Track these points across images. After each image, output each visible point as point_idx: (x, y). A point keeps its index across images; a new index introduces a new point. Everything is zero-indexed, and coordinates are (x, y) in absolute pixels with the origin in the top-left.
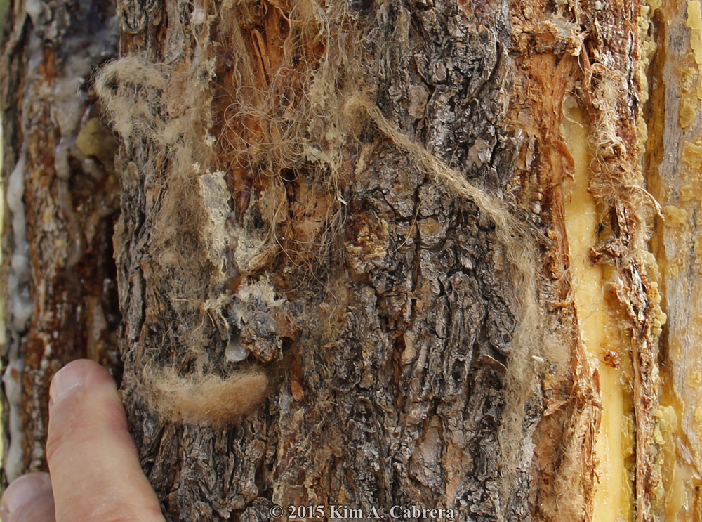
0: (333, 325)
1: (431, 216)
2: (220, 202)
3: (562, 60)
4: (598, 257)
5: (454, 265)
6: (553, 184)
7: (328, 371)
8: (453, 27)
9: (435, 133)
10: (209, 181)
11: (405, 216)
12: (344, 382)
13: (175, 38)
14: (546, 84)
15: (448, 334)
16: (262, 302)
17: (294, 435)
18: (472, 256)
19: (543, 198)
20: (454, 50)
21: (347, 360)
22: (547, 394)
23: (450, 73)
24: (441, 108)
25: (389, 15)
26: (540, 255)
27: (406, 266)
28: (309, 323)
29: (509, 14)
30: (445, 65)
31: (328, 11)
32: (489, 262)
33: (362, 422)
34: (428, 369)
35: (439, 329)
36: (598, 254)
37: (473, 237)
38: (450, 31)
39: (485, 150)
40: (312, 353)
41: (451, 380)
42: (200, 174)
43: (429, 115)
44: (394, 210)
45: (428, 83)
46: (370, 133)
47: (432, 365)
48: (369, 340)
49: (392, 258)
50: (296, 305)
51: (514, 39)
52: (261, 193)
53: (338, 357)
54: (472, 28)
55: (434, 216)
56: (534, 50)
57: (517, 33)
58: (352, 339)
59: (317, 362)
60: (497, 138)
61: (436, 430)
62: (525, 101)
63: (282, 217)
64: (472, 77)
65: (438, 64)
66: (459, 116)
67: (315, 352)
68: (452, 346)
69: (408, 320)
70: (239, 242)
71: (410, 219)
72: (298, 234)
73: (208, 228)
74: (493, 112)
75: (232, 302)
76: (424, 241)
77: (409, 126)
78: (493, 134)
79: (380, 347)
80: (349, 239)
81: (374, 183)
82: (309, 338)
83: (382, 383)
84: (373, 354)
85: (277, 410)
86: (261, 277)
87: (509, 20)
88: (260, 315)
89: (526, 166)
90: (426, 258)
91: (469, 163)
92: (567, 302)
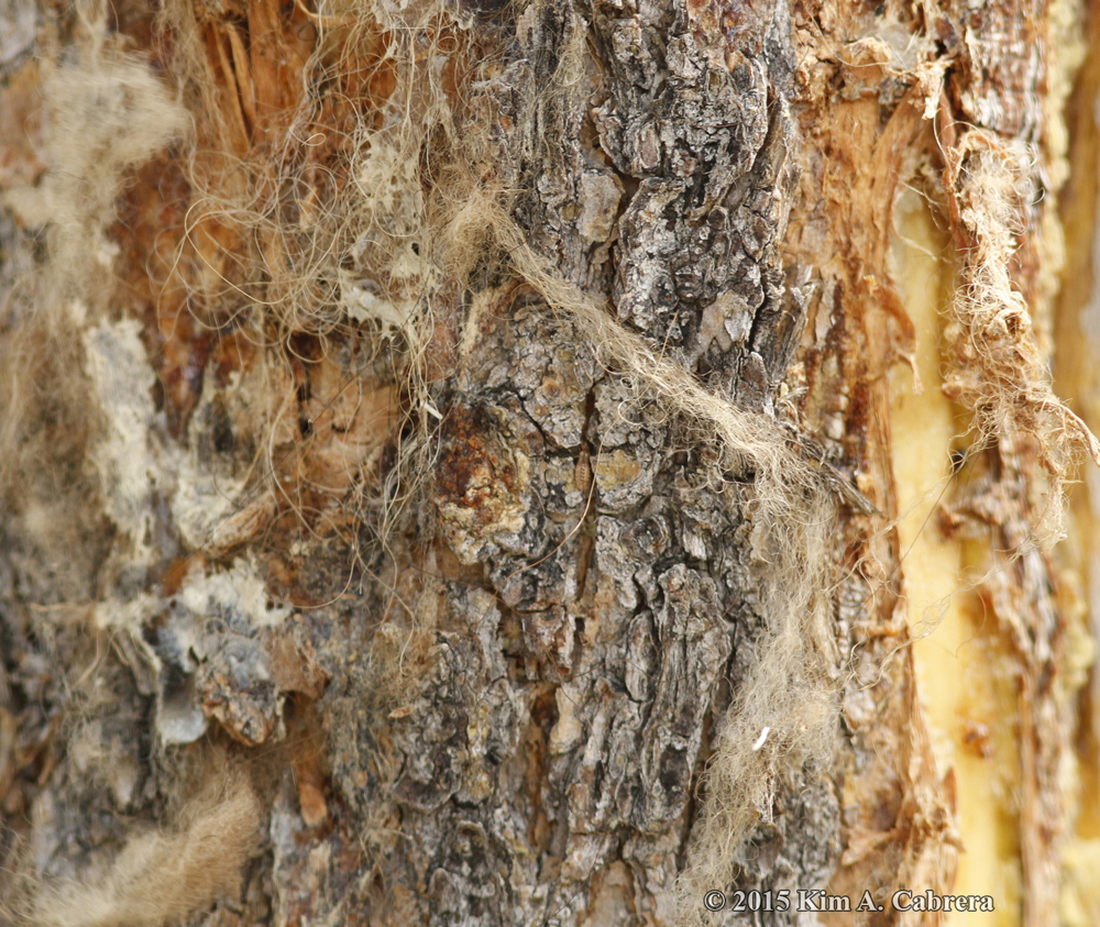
0: (407, 671)
1: (622, 447)
2: (133, 390)
3: (895, 115)
4: (957, 526)
5: (666, 550)
6: (870, 376)
7: (389, 767)
8: (678, 57)
9: (635, 277)
10: (106, 342)
11: (567, 446)
12: (427, 791)
14: (860, 165)
15: (652, 692)
16: (239, 615)
17: (309, 900)
18: (708, 532)
19: (848, 407)
20: (679, 105)
21: (433, 743)
22: (848, 818)
23: (669, 152)
24: (648, 225)
25: (545, 29)
26: (841, 526)
27: (564, 548)
28: (348, 663)
29: (789, 24)
30: (658, 133)
32: (741, 545)
33: (462, 875)
34: (607, 764)
35: (633, 681)
36: (956, 518)
37: (709, 492)
38: (672, 65)
39: (739, 316)
40: (354, 727)
41: (658, 789)
42: (86, 328)
43: (625, 239)
44: (544, 434)
45: (621, 169)
46: (491, 268)
47: (618, 757)
48: (485, 703)
49: (536, 533)
50: (314, 622)
51: (800, 79)
52: (232, 375)
53: (412, 737)
54: (716, 57)
55: (627, 447)
56: (840, 97)
57: (807, 66)
58: (448, 701)
59: (364, 745)
60: (765, 291)
61: (619, 892)
62: (818, 203)
63: (286, 435)
64: (714, 161)
65: (644, 133)
66: (684, 242)
67: (359, 725)
68: (659, 717)
69: (568, 663)
70: (180, 481)
71: (575, 451)
72: (318, 469)
73: (111, 449)
74: (759, 237)
75: (167, 613)
76: (606, 499)
77: (578, 257)
78: (757, 282)
79: (505, 717)
80: (445, 491)
81: (499, 375)
82: (346, 694)
83: (505, 792)
84: (490, 732)
85: (268, 846)
86: (238, 562)
87: (790, 37)
88: (236, 642)
89: (815, 339)
90: (609, 534)
91: (703, 340)
92: (895, 625)
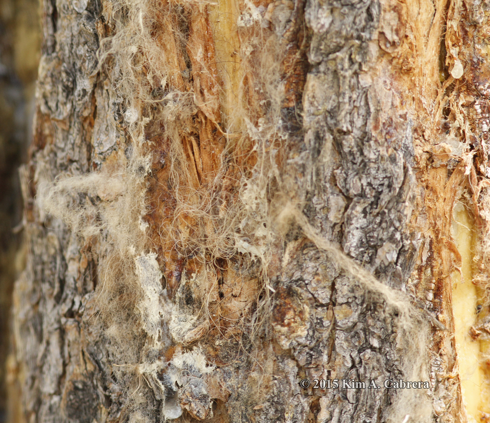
0: (261, 391)
1: (346, 303)
2: (154, 280)
3: (454, 173)
4: (478, 335)
5: (363, 344)
6: (444, 276)
8: (368, 150)
9: (351, 236)
10: (143, 262)
11: (324, 303)
13: (104, 129)
14: (440, 193)
15: (358, 400)
16: (195, 369)
18: (379, 337)
19: (435, 288)
20: (368, 169)
21: (271, 419)
23: (364, 187)
24: (356, 216)
25: (315, 139)
26: (432, 335)
27: (323, 343)
28: (238, 388)
29: (412, 137)
30: (360, 180)
31: (261, 129)
32: (393, 342)
35: (350, 396)
36: (478, 332)
37: (380, 321)
38: (365, 153)
39: (392, 252)
40: (240, 413)
42: (135, 256)
43: (347, 222)
44: (315, 298)
45: (345, 194)
46: (294, 233)
48: (291, 404)
49: (312, 337)
50: (224, 372)
51: (416, 159)
52: (193, 275)
53: (263, 417)
54: (383, 151)
55: (348, 303)
56: (432, 166)
57: (419, 154)
58: (277, 403)
59: (244, 420)
60: (402, 242)
62: (423, 208)
63: (214, 298)
64: (382, 191)
65: (354, 180)
66: (370, 223)
67: (242, 413)
68: (360, 410)
70: (172, 316)
71: (327, 305)
72: (226, 311)
73: (145, 303)
74: (400, 221)
75: (167, 367)
76: (339, 324)
77: (328, 229)
78: (399, 239)
79: (299, 409)
80: (276, 320)
81: (297, 275)
82: (237, 400)
84: (294, 415)
86: (195, 348)
87: (412, 143)
88: (194, 380)
89: (422, 261)
90: (341, 338)
91: (378, 261)
92: (453, 374)
